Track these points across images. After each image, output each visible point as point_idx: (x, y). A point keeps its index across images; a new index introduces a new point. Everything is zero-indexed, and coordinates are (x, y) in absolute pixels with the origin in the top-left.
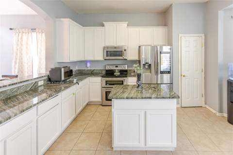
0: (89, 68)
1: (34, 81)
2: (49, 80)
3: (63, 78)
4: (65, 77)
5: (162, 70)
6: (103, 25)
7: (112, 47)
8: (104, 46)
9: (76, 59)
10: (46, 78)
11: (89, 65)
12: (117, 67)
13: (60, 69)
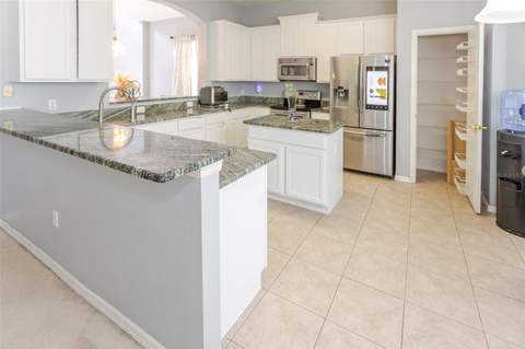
0: (260, 95)
1: (183, 101)
2: (199, 102)
3: (213, 102)
4: (216, 99)
5: (369, 103)
6: (278, 23)
7: (289, 60)
8: (279, 57)
9: (228, 78)
10: (196, 99)
11: (259, 89)
12: (301, 94)
13: (210, 88)
